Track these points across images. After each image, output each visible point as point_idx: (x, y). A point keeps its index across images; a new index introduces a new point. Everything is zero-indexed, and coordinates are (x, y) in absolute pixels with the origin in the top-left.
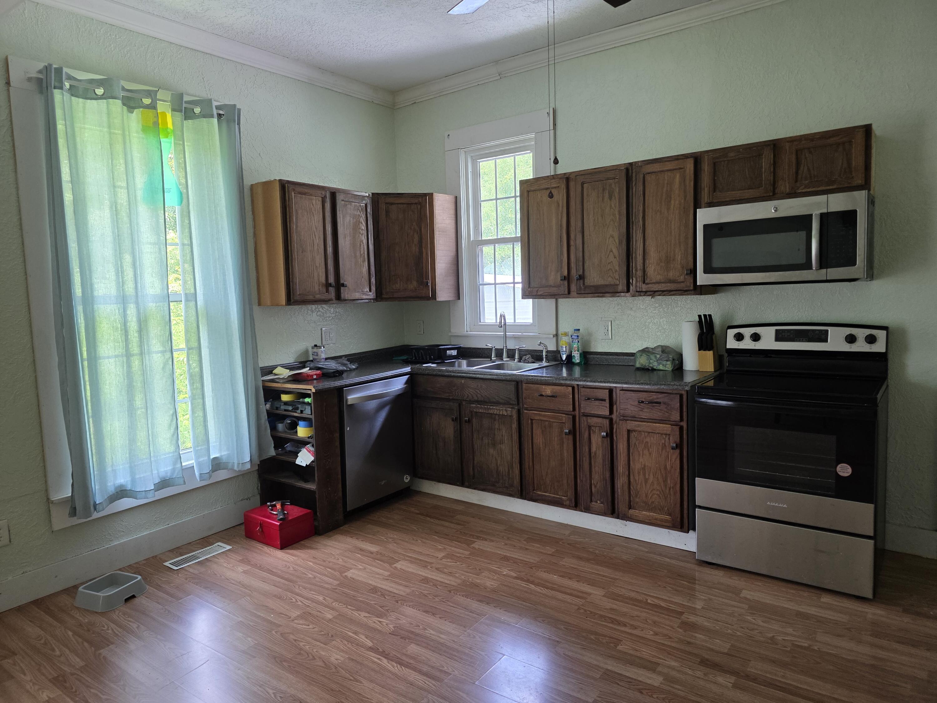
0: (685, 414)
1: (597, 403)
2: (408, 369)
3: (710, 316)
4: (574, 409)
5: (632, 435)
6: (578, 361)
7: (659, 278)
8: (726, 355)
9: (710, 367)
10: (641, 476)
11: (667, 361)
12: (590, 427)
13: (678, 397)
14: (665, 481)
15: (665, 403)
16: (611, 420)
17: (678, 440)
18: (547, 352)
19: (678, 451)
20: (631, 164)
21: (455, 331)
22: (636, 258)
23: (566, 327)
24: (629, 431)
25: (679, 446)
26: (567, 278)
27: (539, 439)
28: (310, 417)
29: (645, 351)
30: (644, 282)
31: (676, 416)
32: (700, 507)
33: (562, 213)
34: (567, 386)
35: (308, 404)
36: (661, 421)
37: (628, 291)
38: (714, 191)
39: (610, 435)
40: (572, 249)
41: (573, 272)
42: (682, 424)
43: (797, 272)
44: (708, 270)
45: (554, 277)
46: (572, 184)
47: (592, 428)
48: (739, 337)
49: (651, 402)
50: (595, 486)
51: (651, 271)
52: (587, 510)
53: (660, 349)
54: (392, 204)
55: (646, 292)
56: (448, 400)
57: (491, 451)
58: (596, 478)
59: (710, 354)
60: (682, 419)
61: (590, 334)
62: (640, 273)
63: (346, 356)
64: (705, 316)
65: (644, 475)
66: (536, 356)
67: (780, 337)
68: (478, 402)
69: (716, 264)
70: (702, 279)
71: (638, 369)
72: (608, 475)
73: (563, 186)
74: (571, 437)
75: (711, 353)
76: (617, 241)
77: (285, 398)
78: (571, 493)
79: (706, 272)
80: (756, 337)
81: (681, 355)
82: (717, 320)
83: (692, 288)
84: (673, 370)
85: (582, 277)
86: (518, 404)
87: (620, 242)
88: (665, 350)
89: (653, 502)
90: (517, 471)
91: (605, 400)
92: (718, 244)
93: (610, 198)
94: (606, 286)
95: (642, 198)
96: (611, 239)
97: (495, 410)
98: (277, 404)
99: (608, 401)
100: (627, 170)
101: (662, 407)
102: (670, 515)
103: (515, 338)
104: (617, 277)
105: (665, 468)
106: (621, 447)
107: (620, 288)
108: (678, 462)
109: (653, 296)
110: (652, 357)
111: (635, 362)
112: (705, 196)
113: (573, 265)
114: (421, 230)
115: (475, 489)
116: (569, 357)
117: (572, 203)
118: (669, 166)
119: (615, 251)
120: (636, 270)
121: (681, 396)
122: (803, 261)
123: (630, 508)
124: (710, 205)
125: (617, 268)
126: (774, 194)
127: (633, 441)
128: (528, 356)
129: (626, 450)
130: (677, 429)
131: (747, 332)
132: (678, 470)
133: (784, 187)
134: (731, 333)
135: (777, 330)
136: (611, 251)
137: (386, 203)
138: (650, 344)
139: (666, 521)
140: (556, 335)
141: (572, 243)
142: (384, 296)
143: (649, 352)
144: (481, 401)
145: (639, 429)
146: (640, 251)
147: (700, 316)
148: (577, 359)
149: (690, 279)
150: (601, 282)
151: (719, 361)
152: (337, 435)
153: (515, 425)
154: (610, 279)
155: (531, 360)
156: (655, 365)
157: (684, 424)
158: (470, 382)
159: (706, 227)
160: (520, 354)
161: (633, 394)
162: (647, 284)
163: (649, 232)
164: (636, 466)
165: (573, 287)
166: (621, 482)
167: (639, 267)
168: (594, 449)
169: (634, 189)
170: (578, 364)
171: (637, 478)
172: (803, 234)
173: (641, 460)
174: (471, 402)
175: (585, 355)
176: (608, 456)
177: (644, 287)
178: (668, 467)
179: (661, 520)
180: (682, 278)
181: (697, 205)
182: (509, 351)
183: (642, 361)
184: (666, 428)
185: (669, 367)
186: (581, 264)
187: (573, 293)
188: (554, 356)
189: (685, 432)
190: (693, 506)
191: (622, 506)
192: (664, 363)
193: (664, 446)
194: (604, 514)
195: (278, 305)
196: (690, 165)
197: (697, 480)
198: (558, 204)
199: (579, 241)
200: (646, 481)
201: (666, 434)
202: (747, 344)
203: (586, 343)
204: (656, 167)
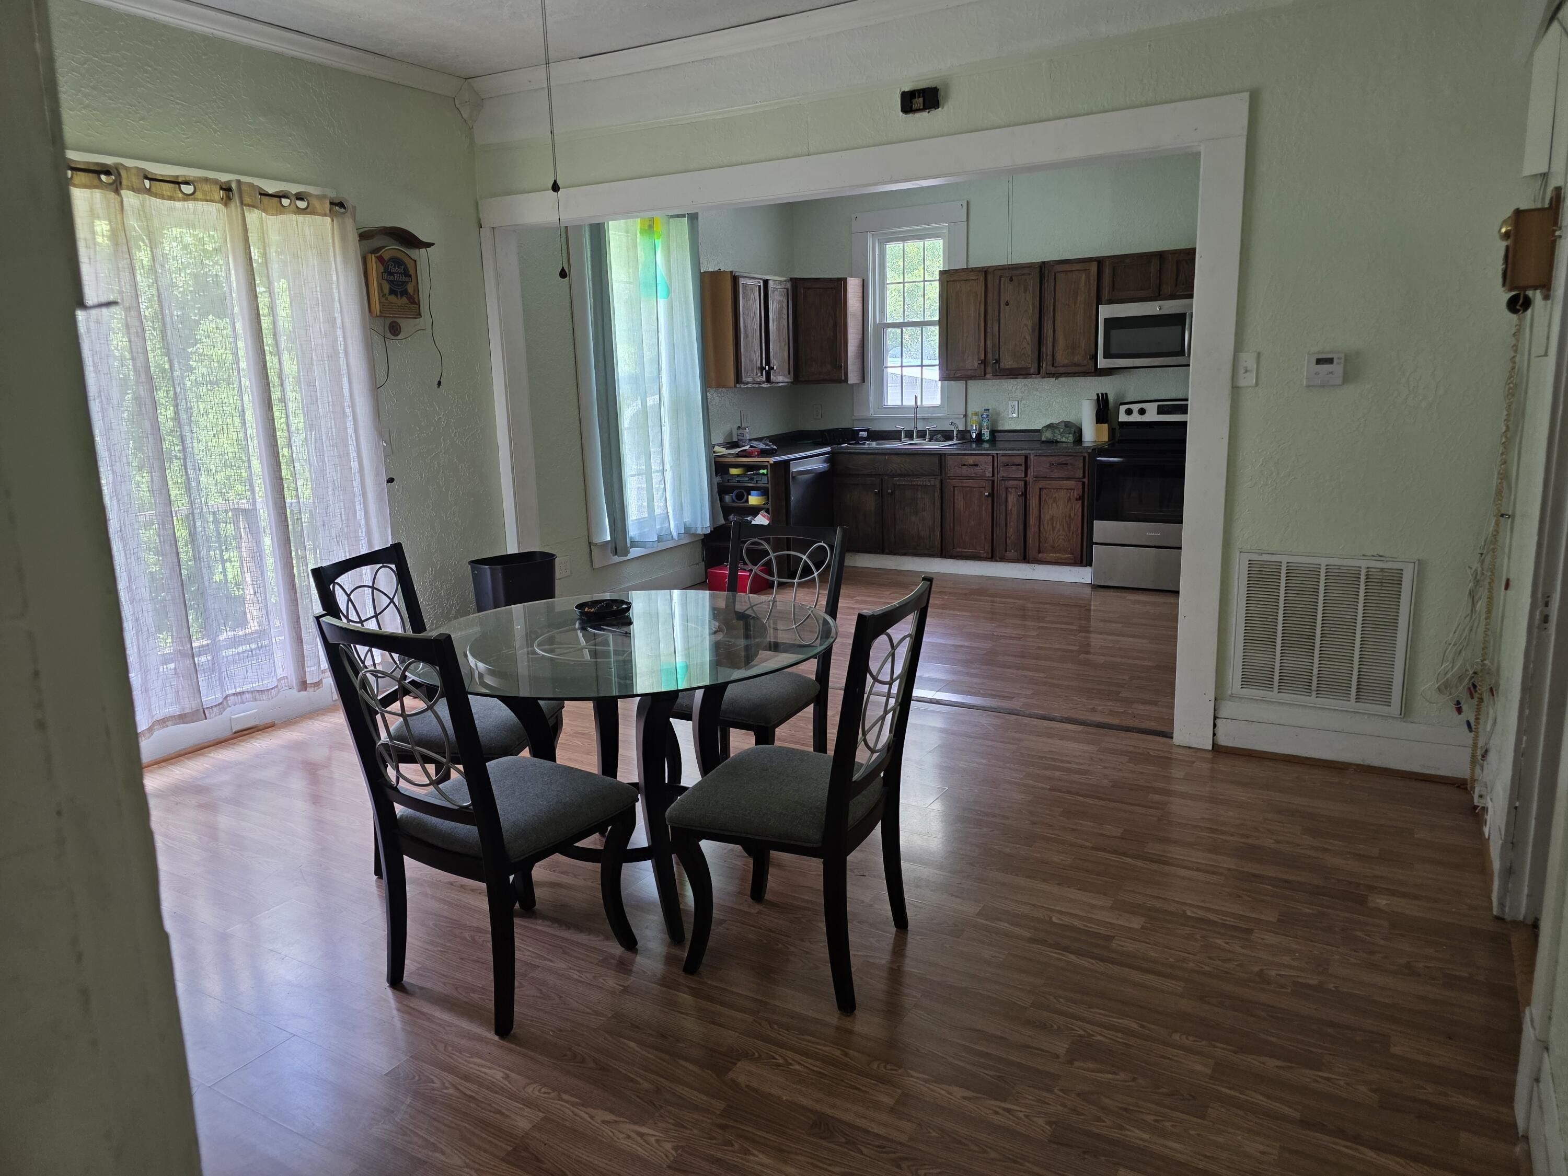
0: (1087, 472)
1: (1014, 468)
2: (828, 449)
3: (1106, 394)
4: (993, 475)
5: (1044, 492)
6: (987, 438)
7: (1066, 361)
8: (1117, 427)
9: (1105, 438)
10: (1050, 526)
11: (1070, 433)
12: (1007, 489)
13: (1082, 458)
14: (1069, 527)
15: (1071, 464)
16: (1026, 482)
17: (1081, 494)
18: (958, 431)
19: (1080, 502)
20: (1044, 263)
21: (858, 414)
22: (1047, 343)
23: (974, 407)
24: (1040, 489)
25: (1081, 498)
26: (984, 362)
27: (960, 502)
28: (767, 485)
29: (1050, 426)
30: (1053, 366)
31: (1080, 474)
32: (1097, 544)
33: (980, 303)
34: (988, 455)
35: (763, 474)
36: (1068, 479)
37: (1039, 373)
38: (1113, 290)
39: (1025, 494)
40: (989, 335)
41: (990, 356)
42: (1084, 480)
43: (1175, 358)
44: (1107, 355)
45: (972, 363)
46: (990, 277)
47: (1010, 489)
48: (1129, 412)
49: (1059, 464)
50: (1010, 538)
51: (1059, 356)
52: (1003, 559)
53: (1063, 424)
54: (809, 288)
55: (1054, 374)
56: (870, 475)
57: (913, 518)
58: (1011, 531)
59: (1105, 427)
60: (1084, 477)
61: (998, 414)
62: (1049, 358)
63: (768, 437)
64: (1102, 394)
65: (1052, 524)
66: (947, 436)
67: (1161, 410)
68: (901, 475)
69: (1113, 350)
70: (1102, 363)
71: (1043, 442)
72: (1022, 527)
73: (982, 279)
74: (990, 499)
75: (1106, 425)
76: (1030, 328)
77: (734, 471)
78: (988, 547)
79: (1105, 357)
80: (1142, 412)
81: (1080, 430)
82: (1111, 398)
83: (1093, 371)
84: (1074, 442)
85: (998, 361)
86: (941, 475)
87: (1033, 330)
88: (1067, 425)
89: (1059, 546)
90: (938, 534)
91: (1021, 465)
92: (1115, 333)
93: (1025, 291)
94: (1021, 368)
95: (1053, 293)
96: (1025, 328)
97: (919, 481)
98: (726, 477)
99: (1023, 465)
100: (1041, 267)
101: (1069, 467)
102: (1072, 554)
103: (924, 419)
104: (1030, 361)
105: (1070, 516)
106: (1033, 502)
107: (1032, 371)
108: (1080, 510)
109: (1057, 378)
110: (1057, 431)
111: (1041, 436)
112: (1106, 295)
113: (989, 350)
114: (835, 314)
115: (895, 554)
116: (979, 435)
117: (990, 295)
118: (1078, 267)
119: (1028, 338)
120: (1047, 356)
121: (1084, 457)
122: (1179, 349)
123: (1039, 552)
124: (1110, 302)
125: (1030, 353)
126: (1159, 295)
127: (1044, 497)
128: (939, 436)
129: (1037, 505)
130: (1080, 484)
131: (1135, 408)
132: (1080, 517)
133: (1167, 289)
134: (1123, 408)
135: (1158, 406)
136: (1025, 338)
137: (804, 288)
138: (1055, 420)
139: (1069, 559)
140: (965, 416)
141: (989, 330)
142: (801, 379)
143: (1053, 427)
144: (905, 475)
145: (1049, 487)
146: (1050, 339)
147: (1098, 395)
148: (986, 435)
149: (1092, 363)
150: (1015, 366)
151: (1112, 432)
152: (784, 503)
153: (937, 494)
154: (1023, 363)
155: (942, 439)
156: (1059, 438)
157: (1086, 480)
158: (894, 458)
159: (1106, 320)
160: (930, 435)
161: (1045, 458)
162: (1056, 367)
163: (1058, 324)
164: (1046, 517)
165: (989, 370)
166: (1032, 532)
167: (1049, 353)
168: (1010, 507)
169: (1046, 284)
170: (987, 441)
171: (1046, 527)
172: (1180, 328)
173: (1050, 512)
174: (894, 476)
175: (993, 432)
176: (1022, 512)
177: (1053, 370)
178: (1072, 515)
179: (1066, 559)
180: (1085, 362)
181: (1099, 302)
182: (918, 432)
183: (1047, 435)
184: (1071, 484)
185: (1071, 438)
186: (997, 349)
187: (988, 376)
188: (964, 435)
189: (1086, 486)
190: (1091, 543)
191: (1032, 553)
192: (1067, 435)
193: (1069, 499)
194: (1017, 561)
195: (724, 387)
196: (1094, 268)
197: (1096, 523)
198: (977, 295)
199: (996, 328)
200: (1054, 529)
201: (1071, 489)
202: (1135, 418)
203: (994, 422)
204: (1067, 267)
